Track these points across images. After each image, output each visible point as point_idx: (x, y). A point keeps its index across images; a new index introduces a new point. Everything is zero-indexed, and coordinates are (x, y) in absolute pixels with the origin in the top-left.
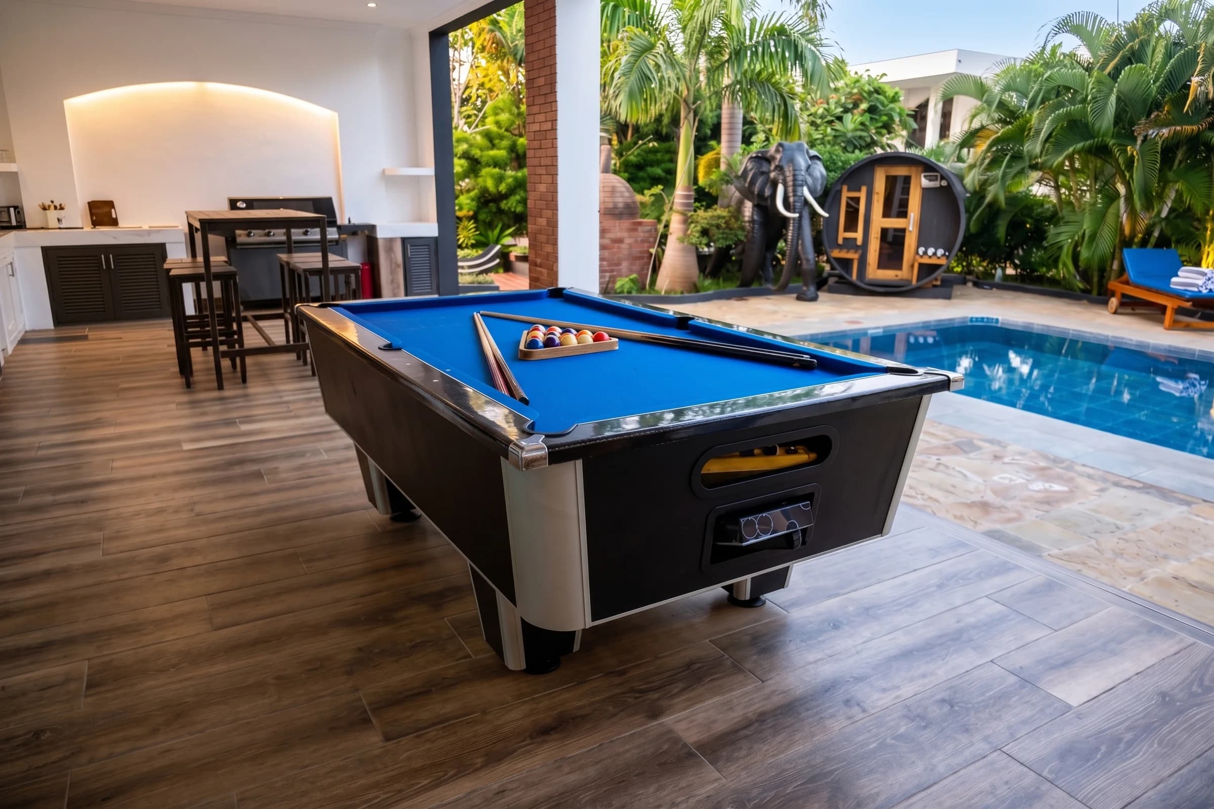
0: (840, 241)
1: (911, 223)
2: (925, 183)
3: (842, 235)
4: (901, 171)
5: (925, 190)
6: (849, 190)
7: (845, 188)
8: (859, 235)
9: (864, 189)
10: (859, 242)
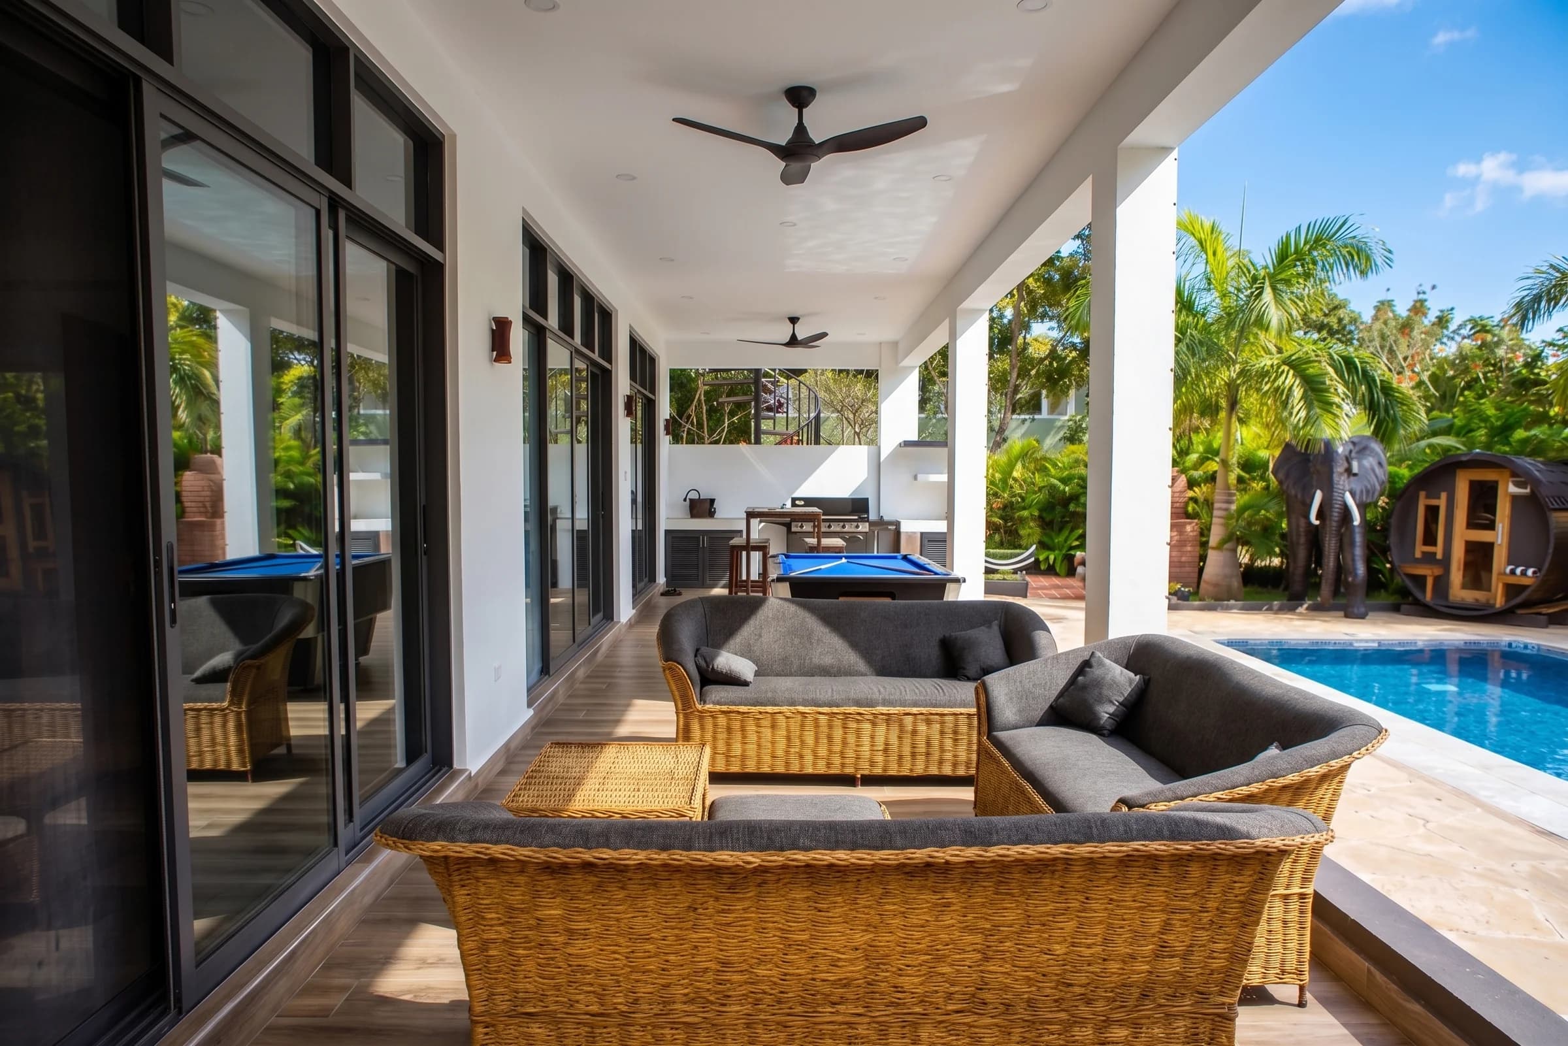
0: (1418, 555)
1: (1500, 536)
2: (1513, 489)
3: (1420, 549)
4: (1488, 475)
5: (1515, 498)
6: (1427, 497)
7: (1422, 494)
8: (1439, 550)
9: (1444, 495)
10: (1439, 556)
